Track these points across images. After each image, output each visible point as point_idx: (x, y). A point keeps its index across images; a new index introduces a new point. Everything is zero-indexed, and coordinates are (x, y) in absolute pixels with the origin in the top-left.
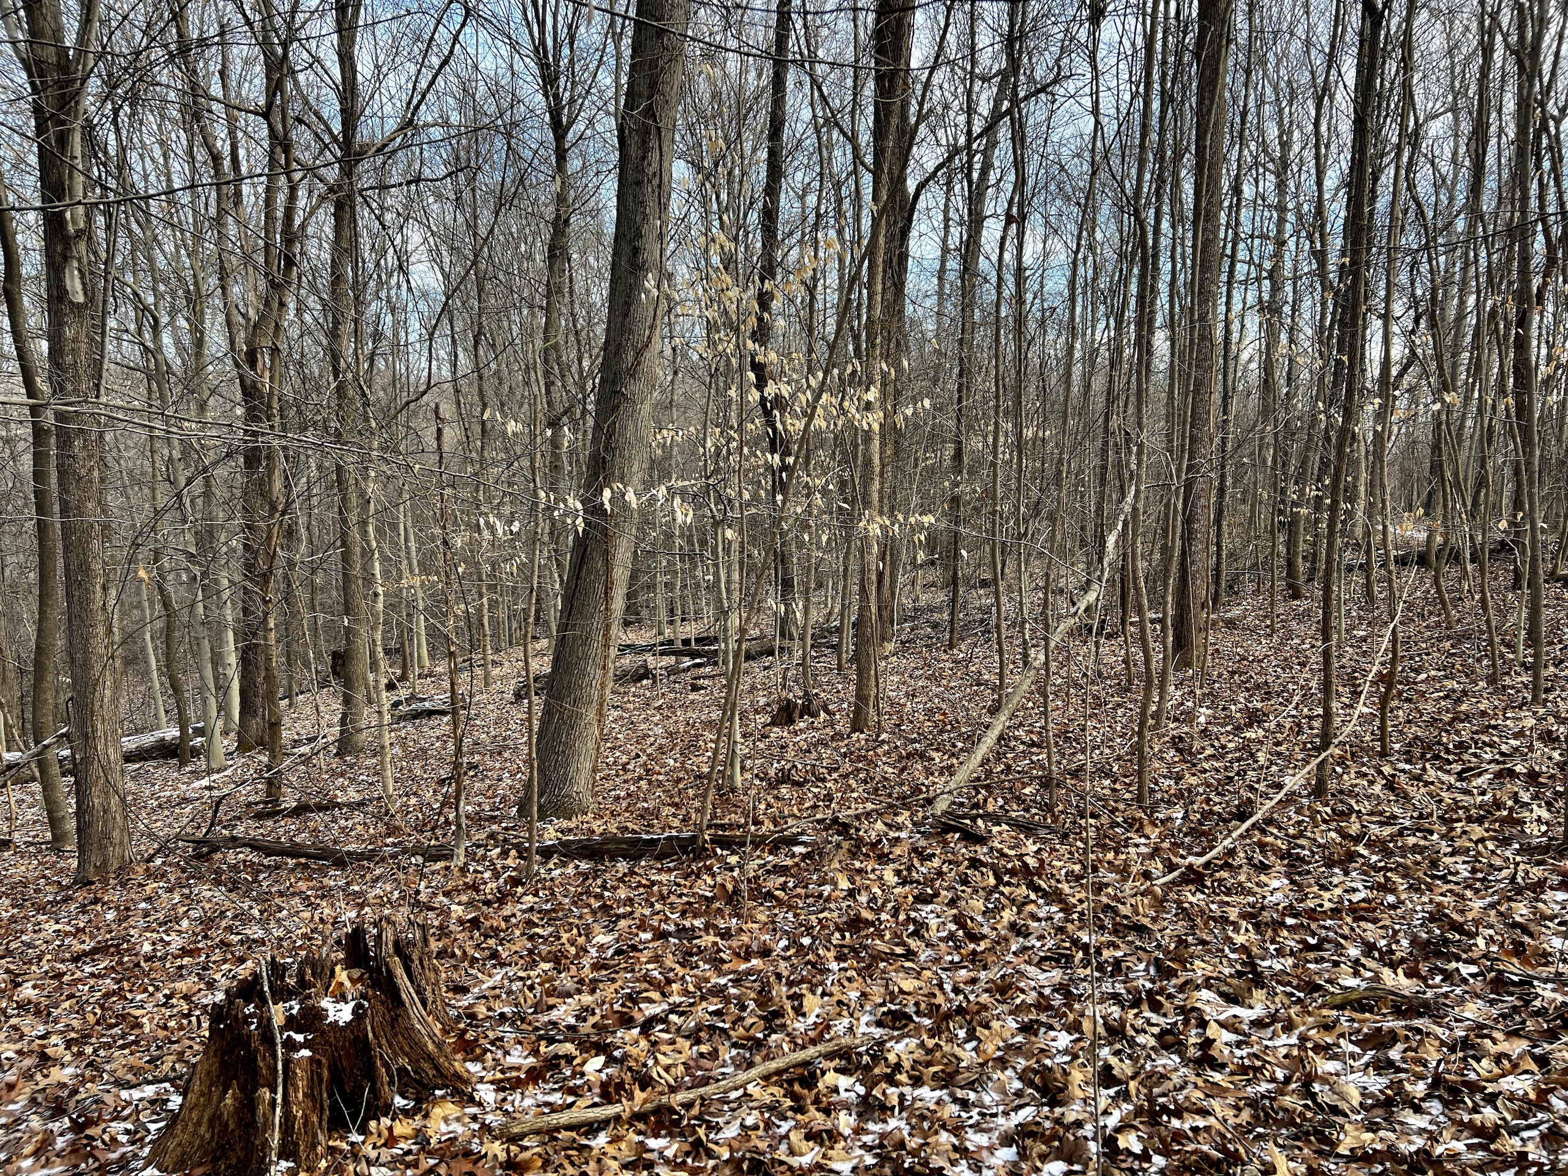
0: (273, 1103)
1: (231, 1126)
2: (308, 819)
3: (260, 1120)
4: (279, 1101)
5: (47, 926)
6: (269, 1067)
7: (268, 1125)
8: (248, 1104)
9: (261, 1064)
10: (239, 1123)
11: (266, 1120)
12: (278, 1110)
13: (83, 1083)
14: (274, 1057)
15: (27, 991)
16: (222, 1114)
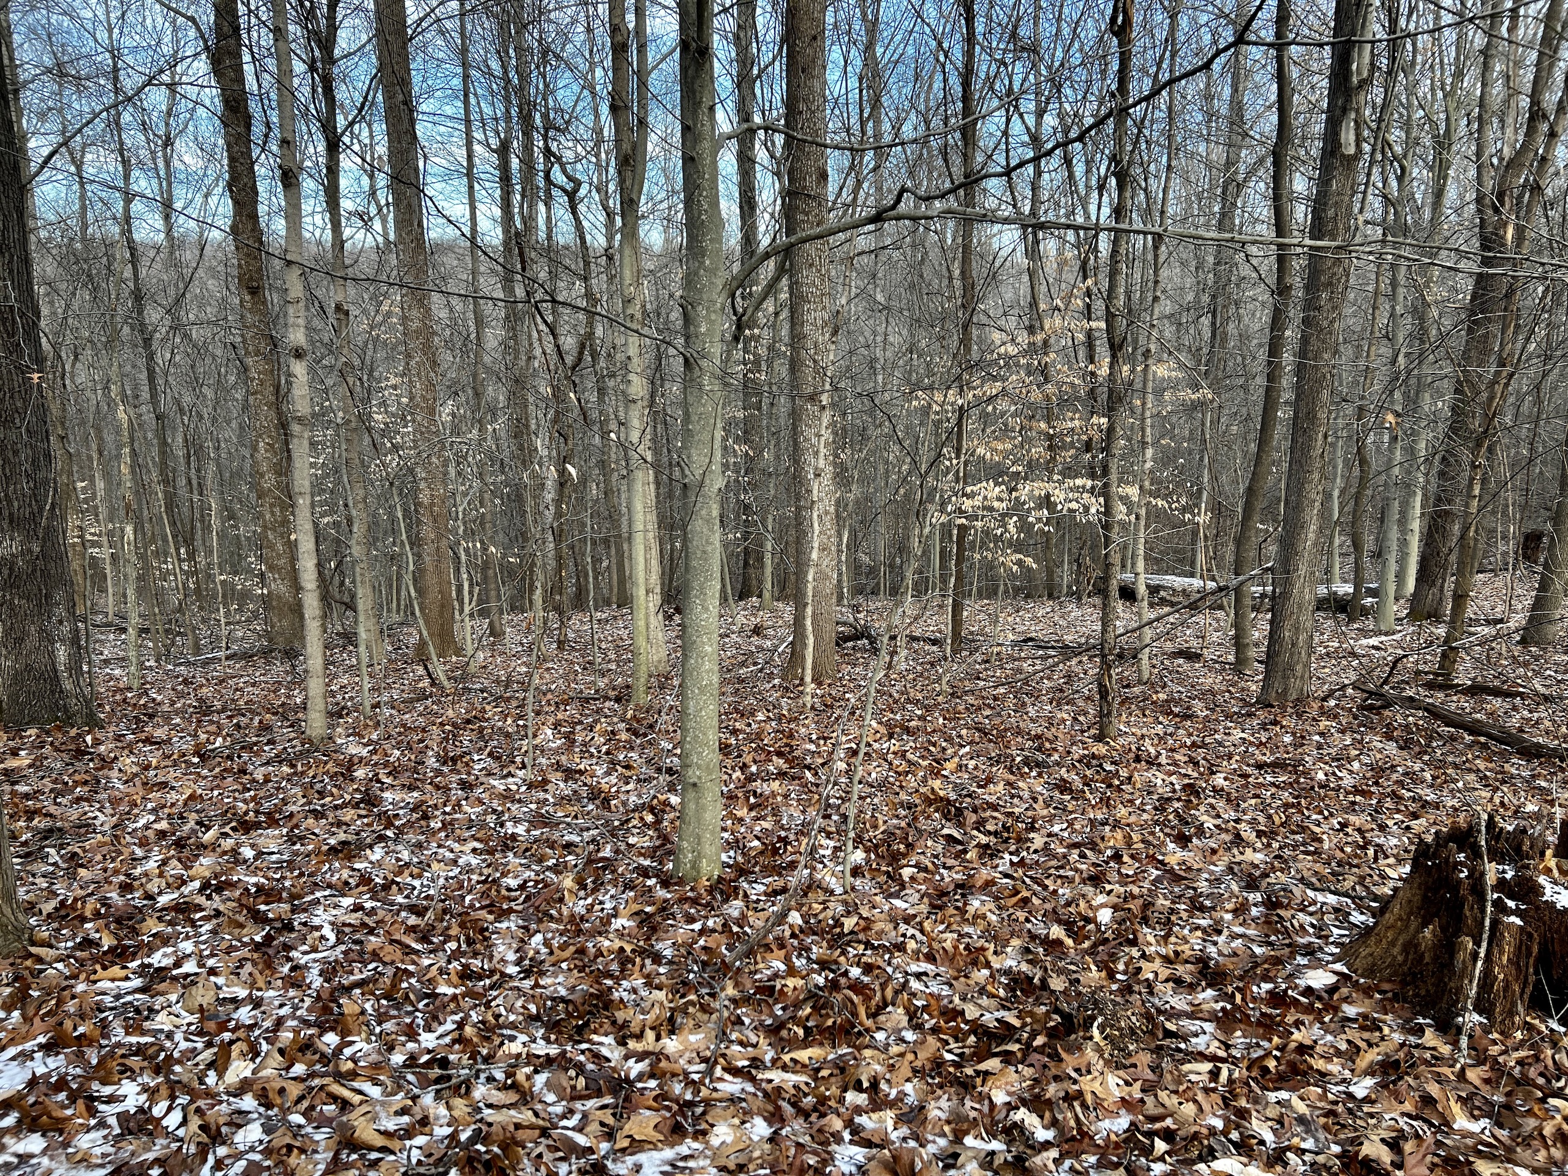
0: (1475, 956)
1: (1427, 959)
2: (1483, 701)
3: (1459, 965)
4: (1482, 955)
5: (1235, 732)
6: (1475, 919)
7: (1466, 972)
8: (1447, 946)
9: (1468, 913)
10: (1435, 959)
11: (1465, 968)
12: (1480, 964)
13: (1273, 869)
14: (1483, 911)
15: (1219, 780)
16: (1419, 944)
